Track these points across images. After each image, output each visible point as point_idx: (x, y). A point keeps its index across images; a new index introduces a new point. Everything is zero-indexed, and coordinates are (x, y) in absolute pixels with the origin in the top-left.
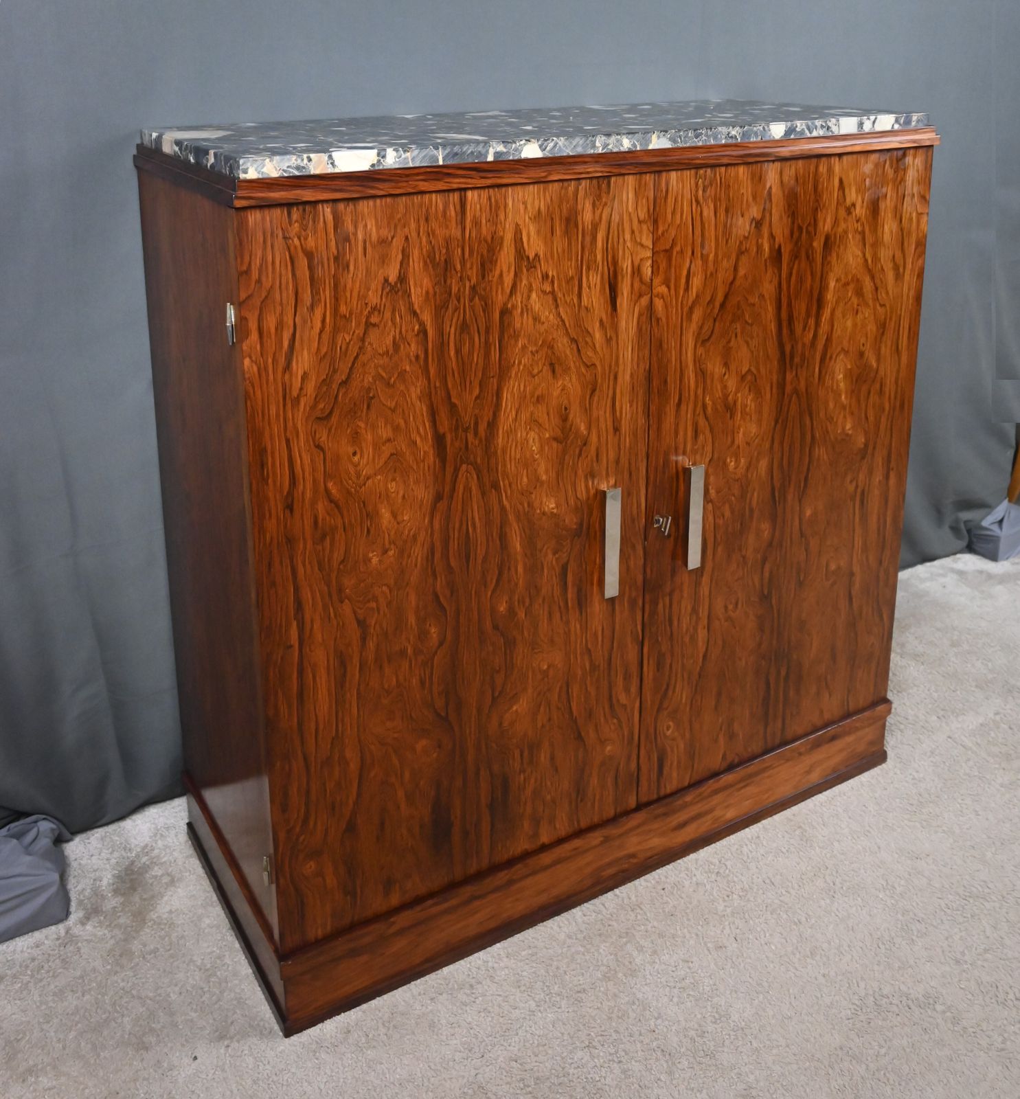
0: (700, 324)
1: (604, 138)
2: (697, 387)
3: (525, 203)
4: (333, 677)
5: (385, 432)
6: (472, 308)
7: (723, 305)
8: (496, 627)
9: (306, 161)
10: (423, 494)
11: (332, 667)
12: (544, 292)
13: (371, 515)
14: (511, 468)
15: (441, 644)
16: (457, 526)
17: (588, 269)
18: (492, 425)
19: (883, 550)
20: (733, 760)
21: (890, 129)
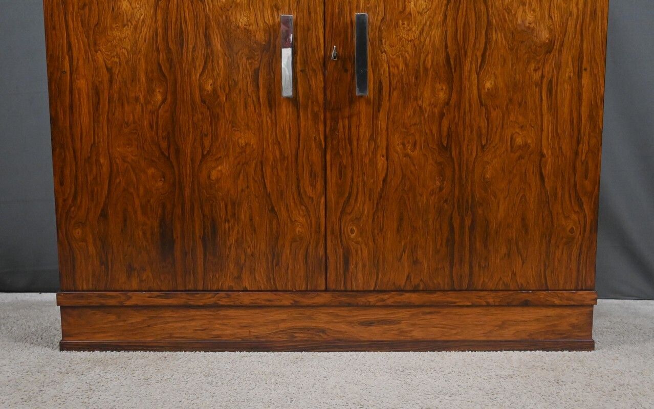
4: (91, 101)
8: (203, 102)
11: (91, 94)
15: (164, 101)
16: (174, 20)
19: (578, 143)
20: (419, 285)
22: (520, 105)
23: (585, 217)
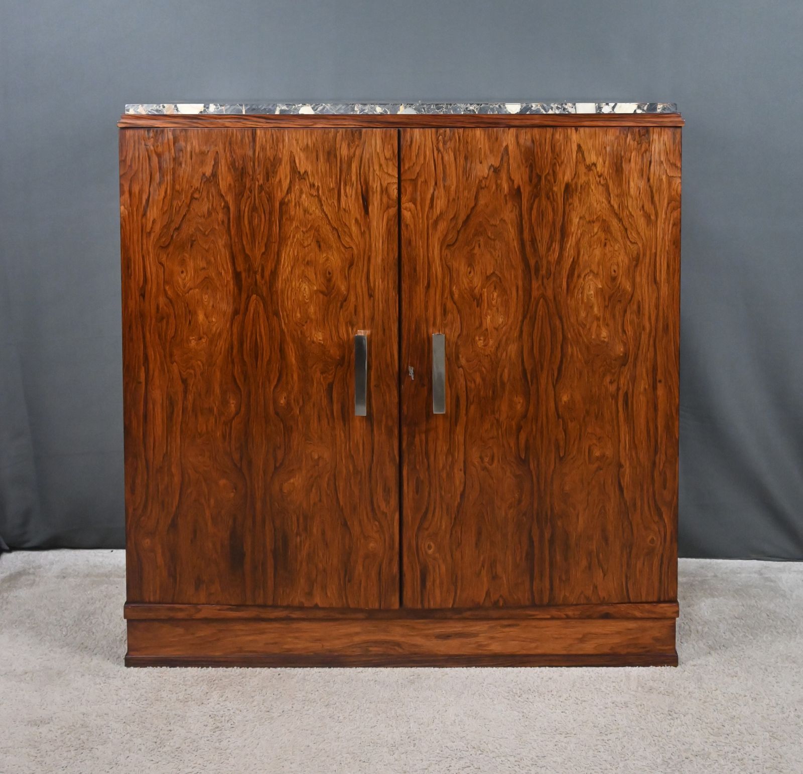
0: (445, 233)
1: (360, 106)
2: (444, 278)
3: (297, 140)
4: (165, 411)
5: (203, 264)
6: (260, 199)
7: (466, 222)
8: (277, 414)
9: (161, 107)
10: (226, 307)
11: (165, 405)
12: (312, 195)
13: (192, 313)
14: (289, 305)
15: (237, 413)
16: (249, 334)
17: (345, 185)
18: (274, 274)
19: (656, 452)
20: (498, 601)
21: (632, 112)
22: (597, 418)
23: (665, 526)
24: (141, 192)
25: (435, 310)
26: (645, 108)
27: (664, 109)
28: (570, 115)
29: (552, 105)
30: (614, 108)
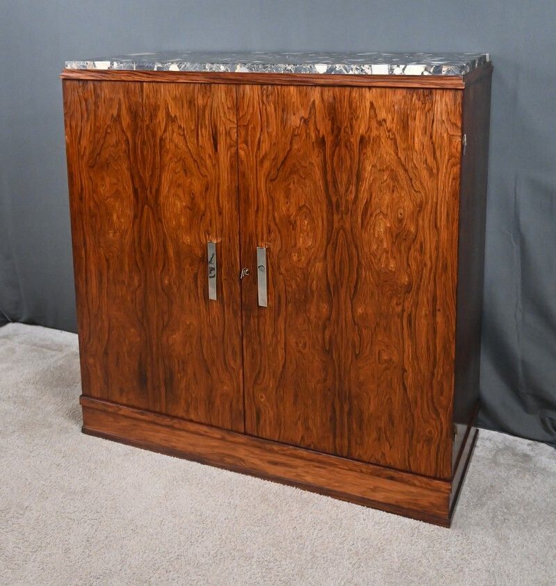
0: (269, 169)
1: (210, 65)
2: (268, 204)
3: (169, 91)
5: (115, 181)
6: (147, 134)
7: (283, 163)
8: (163, 289)
9: (85, 64)
10: (130, 212)
11: (97, 274)
12: (180, 135)
13: (110, 214)
14: (168, 215)
15: (139, 286)
16: (144, 233)
17: (201, 128)
18: (158, 191)
21: (420, 74)
24: (77, 126)
25: (262, 228)
26: (432, 70)
27: (448, 71)
28: (367, 76)
29: (352, 66)
30: (404, 69)
